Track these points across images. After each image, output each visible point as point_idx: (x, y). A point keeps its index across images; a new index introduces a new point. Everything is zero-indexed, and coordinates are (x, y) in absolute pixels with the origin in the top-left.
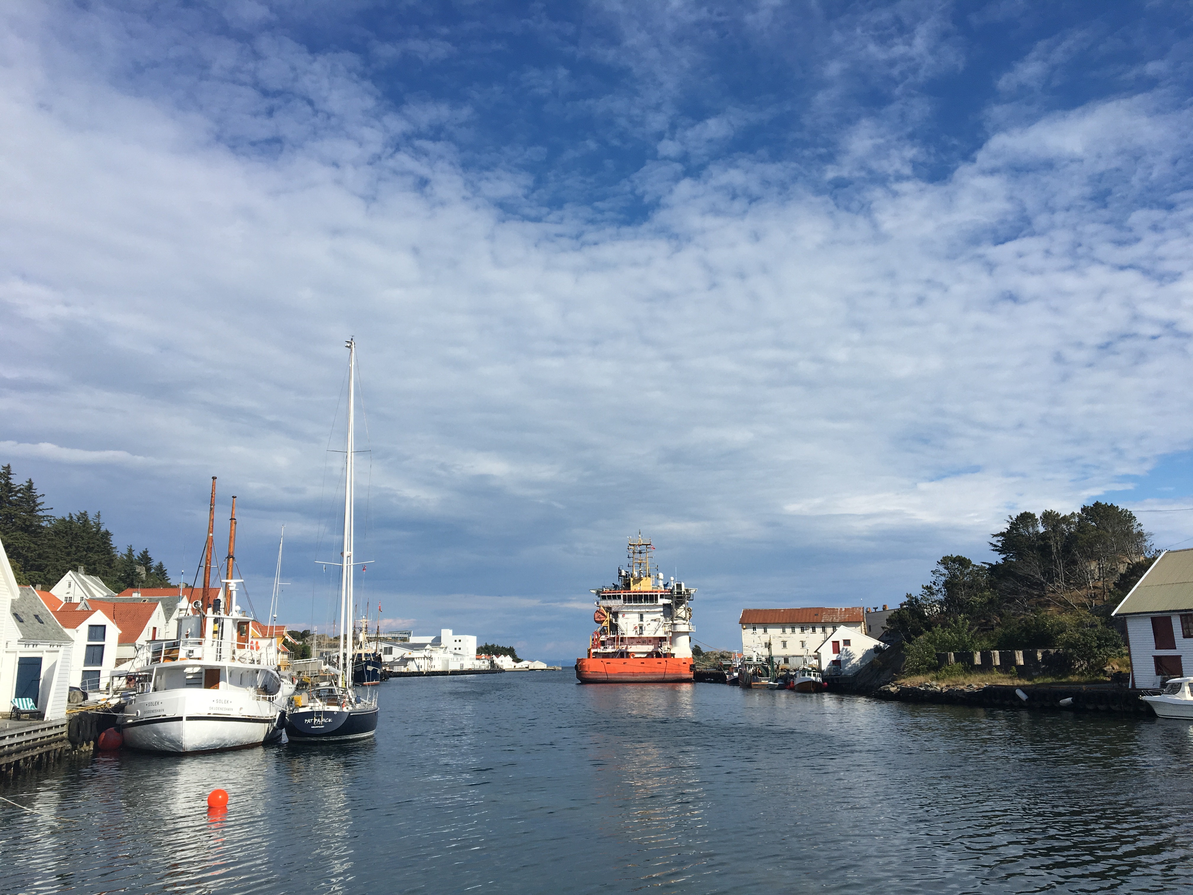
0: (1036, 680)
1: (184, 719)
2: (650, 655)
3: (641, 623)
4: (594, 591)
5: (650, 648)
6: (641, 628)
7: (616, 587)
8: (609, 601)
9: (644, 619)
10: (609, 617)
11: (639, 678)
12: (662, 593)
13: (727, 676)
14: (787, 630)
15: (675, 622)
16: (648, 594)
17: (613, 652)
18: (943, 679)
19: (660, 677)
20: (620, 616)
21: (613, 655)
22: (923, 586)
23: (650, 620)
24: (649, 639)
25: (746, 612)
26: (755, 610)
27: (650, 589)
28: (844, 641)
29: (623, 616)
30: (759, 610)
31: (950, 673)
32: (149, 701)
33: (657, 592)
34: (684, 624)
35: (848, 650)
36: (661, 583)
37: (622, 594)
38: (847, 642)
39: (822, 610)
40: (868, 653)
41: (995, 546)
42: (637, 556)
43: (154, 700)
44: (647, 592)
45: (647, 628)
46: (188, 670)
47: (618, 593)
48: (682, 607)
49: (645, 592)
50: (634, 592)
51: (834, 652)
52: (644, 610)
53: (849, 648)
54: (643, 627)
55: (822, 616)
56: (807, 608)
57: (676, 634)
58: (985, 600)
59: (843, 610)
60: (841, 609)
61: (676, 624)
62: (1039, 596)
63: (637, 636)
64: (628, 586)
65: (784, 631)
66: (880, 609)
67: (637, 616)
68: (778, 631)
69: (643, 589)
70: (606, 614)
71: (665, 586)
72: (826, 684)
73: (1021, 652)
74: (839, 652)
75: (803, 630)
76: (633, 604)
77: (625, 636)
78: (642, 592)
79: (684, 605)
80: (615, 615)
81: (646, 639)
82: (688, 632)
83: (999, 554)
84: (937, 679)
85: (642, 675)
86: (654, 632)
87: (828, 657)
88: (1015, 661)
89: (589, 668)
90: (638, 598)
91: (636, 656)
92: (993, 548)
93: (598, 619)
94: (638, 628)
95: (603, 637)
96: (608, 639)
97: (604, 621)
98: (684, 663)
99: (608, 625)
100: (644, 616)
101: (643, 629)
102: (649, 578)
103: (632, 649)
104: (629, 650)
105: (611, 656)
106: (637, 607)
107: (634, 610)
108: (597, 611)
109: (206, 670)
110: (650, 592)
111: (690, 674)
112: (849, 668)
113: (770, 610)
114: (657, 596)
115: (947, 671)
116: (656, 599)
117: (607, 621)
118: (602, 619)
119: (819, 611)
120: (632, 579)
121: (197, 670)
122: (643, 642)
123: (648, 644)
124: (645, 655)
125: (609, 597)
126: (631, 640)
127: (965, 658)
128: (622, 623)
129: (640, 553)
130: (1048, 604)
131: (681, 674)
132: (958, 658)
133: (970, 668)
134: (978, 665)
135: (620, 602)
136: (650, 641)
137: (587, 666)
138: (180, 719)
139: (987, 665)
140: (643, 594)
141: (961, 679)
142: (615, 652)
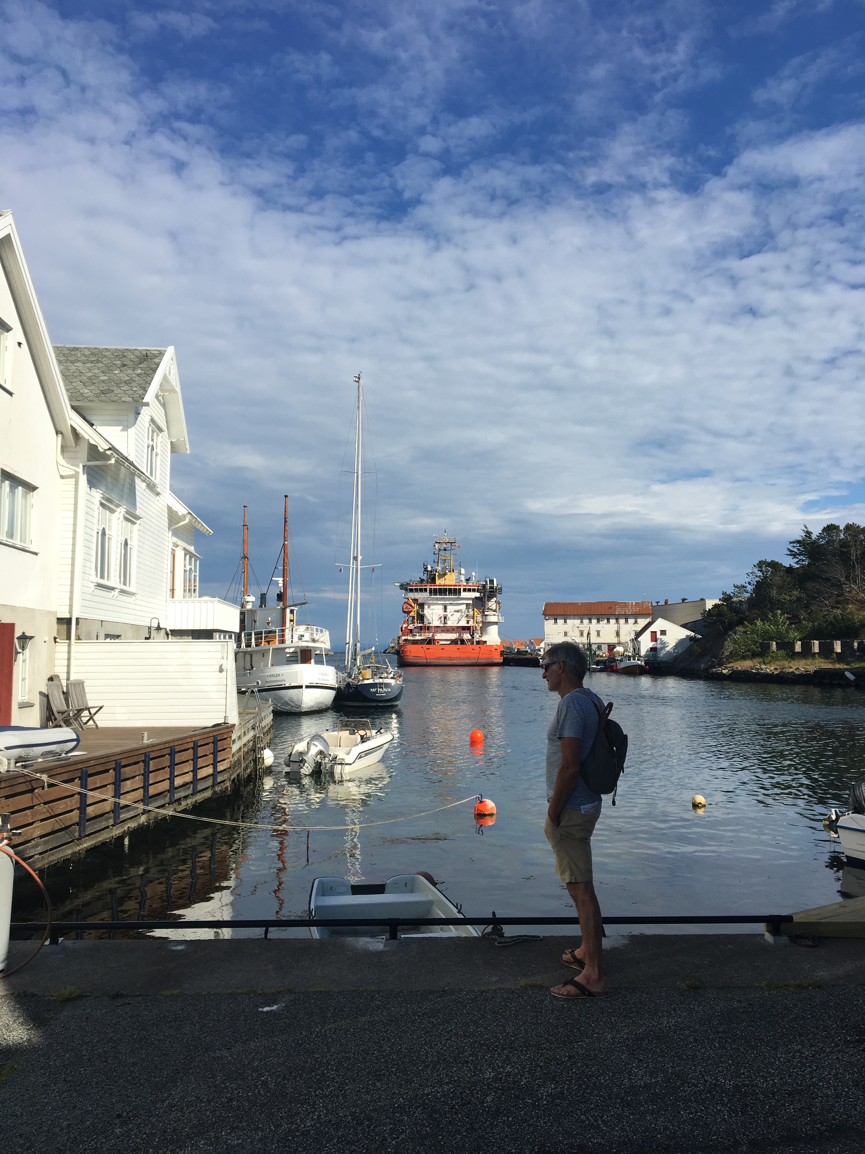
0: (853, 664)
1: (304, 687)
2: (454, 642)
3: (445, 613)
4: (398, 584)
5: (454, 636)
6: (445, 618)
7: (422, 581)
8: (416, 594)
9: (448, 610)
10: (416, 608)
11: (455, 662)
12: (465, 587)
13: (541, 660)
14: (584, 621)
15: (486, 613)
16: (452, 587)
17: (421, 640)
18: (769, 663)
19: (474, 661)
20: (426, 607)
21: (422, 641)
22: (734, 585)
23: (453, 611)
24: (452, 628)
25: (547, 605)
26: (555, 603)
27: (454, 583)
28: (661, 631)
29: (429, 607)
30: (559, 603)
31: (775, 659)
32: (270, 674)
33: (460, 586)
34: (494, 615)
35: (663, 639)
36: (463, 578)
37: (428, 588)
38: (663, 633)
39: (615, 603)
40: (681, 642)
41: (791, 551)
42: (442, 553)
43: (275, 673)
44: (451, 586)
45: (451, 618)
46: (287, 650)
47: (425, 586)
48: (493, 600)
49: (449, 586)
50: (439, 586)
51: (652, 641)
52: (448, 602)
53: (663, 638)
54: (447, 617)
55: (616, 609)
56: (602, 603)
57: (486, 625)
58: (794, 598)
59: (634, 604)
60: (632, 603)
61: (487, 615)
62: (838, 595)
63: (442, 625)
64: (433, 580)
65: (582, 622)
66: (662, 603)
67: (442, 607)
68: (577, 622)
69: (447, 583)
70: (413, 605)
71: (467, 580)
72: (648, 667)
73: (839, 642)
74: (656, 641)
75: (598, 622)
76: (438, 596)
77: (431, 625)
78: (446, 586)
79: (495, 599)
80: (422, 606)
81: (449, 628)
82: (497, 622)
83: (793, 558)
84: (765, 664)
85: (458, 660)
86: (457, 622)
87: (646, 643)
88: (833, 649)
89: (410, 653)
90: (442, 591)
91: (441, 643)
92: (789, 553)
93: (407, 610)
94: (443, 619)
95: (411, 625)
96: (415, 628)
97: (411, 611)
98: (495, 649)
99: (416, 615)
100: (448, 607)
101: (447, 619)
102: (452, 573)
103: (438, 636)
104: (436, 638)
105: (419, 642)
106: (442, 599)
107: (439, 602)
108: (405, 602)
109: (301, 651)
110: (454, 586)
111: (501, 659)
112: (664, 654)
113: (569, 603)
114: (460, 589)
115: (772, 657)
116: (460, 593)
117: (415, 611)
118: (410, 610)
119: (612, 605)
120: (437, 574)
121: (292, 650)
122: (447, 631)
123: (451, 633)
124: (449, 642)
125: (416, 590)
126: (436, 629)
127: (787, 647)
128: (428, 613)
129: (445, 550)
130: (847, 601)
131: (492, 659)
132: (779, 646)
133: (793, 655)
134: (798, 652)
135: (426, 595)
136: (453, 630)
137: (408, 651)
138: (301, 687)
139: (807, 653)
140: (448, 587)
141: (786, 663)
142: (424, 640)
